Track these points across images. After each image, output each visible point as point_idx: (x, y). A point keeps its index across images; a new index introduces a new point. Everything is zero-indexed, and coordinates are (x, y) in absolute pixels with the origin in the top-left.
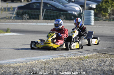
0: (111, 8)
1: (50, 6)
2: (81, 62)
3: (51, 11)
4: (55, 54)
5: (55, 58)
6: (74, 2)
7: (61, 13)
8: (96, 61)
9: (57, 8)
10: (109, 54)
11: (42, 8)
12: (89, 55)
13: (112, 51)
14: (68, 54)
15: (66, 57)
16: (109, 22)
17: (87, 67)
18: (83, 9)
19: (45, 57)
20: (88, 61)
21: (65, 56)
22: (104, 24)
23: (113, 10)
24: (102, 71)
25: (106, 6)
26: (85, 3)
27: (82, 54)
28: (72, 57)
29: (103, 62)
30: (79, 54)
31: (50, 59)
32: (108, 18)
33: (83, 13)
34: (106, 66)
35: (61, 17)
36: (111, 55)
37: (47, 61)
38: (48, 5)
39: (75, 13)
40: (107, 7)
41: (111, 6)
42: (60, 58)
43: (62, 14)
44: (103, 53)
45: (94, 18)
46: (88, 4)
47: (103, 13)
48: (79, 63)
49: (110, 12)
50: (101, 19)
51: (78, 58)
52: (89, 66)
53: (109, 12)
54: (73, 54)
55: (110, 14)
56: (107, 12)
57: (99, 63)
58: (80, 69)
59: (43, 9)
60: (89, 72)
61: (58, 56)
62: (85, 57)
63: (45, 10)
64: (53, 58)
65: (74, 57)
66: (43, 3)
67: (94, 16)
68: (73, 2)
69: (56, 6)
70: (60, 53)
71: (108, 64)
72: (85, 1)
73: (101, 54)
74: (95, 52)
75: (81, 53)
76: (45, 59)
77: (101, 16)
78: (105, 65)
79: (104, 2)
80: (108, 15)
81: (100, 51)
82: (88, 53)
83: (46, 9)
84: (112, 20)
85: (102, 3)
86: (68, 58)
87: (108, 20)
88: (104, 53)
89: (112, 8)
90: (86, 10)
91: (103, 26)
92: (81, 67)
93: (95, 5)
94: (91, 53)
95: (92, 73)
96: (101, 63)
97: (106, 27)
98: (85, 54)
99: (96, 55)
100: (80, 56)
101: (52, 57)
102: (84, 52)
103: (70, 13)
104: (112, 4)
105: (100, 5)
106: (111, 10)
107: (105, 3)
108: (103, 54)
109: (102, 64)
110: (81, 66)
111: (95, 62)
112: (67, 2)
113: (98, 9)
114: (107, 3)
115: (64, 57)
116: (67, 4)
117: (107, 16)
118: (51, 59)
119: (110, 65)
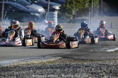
1: (12, 7)
3: (13, 13)
4: (17, 59)
5: (16, 63)
6: (37, 3)
7: (23, 15)
9: (19, 9)
10: (73, 59)
11: (3, 9)
12: (52, 60)
13: (76, 56)
14: (30, 58)
15: (28, 62)
16: (74, 24)
17: (50, 72)
18: (46, 11)
19: (5, 62)
21: (26, 60)
22: (68, 26)
23: (77, 12)
25: (70, 7)
26: (48, 4)
27: (45, 59)
28: (34, 62)
29: (67, 67)
30: (42, 59)
31: (10, 64)
32: (73, 20)
33: (47, 15)
34: (70, 71)
35: (23, 19)
36: (76, 59)
37: (8, 66)
38: (10, 7)
39: (38, 15)
40: (71, 9)
41: (75, 7)
42: (21, 63)
43: (25, 16)
44: (67, 58)
45: (57, 20)
46: (51, 6)
47: (67, 15)
49: (75, 14)
50: (65, 21)
51: (40, 63)
52: (53, 72)
53: (73, 14)
54: (35, 58)
55: (74, 16)
56: (71, 14)
59: (4, 11)
61: (19, 61)
62: (48, 61)
63: (6, 12)
64: (13, 64)
65: (36, 62)
66: (5, 4)
67: (58, 18)
68: (35, 3)
69: (18, 8)
70: (22, 58)
72: (48, 2)
73: (65, 58)
75: (44, 57)
76: (6, 64)
77: (65, 18)
79: (68, 3)
80: (72, 16)
81: (64, 55)
82: (51, 57)
83: (8, 11)
84: (76, 21)
85: (66, 4)
86: (30, 63)
87: (72, 22)
88: (69, 57)
89: (76, 10)
90: (49, 11)
91: (67, 28)
93: (59, 6)
94: (55, 58)
97: (70, 29)
98: (48, 59)
99: (60, 59)
100: (43, 61)
101: (13, 62)
102: (47, 56)
103: (32, 15)
104: (76, 5)
105: (63, 6)
106: (75, 11)
107: (69, 5)
108: (67, 59)
109: (66, 70)
110: (44, 72)
112: (30, 4)
113: (62, 11)
114: (71, 4)
115: (26, 62)
116: (30, 5)
117: (71, 18)
118: (12, 64)
119: (75, 70)
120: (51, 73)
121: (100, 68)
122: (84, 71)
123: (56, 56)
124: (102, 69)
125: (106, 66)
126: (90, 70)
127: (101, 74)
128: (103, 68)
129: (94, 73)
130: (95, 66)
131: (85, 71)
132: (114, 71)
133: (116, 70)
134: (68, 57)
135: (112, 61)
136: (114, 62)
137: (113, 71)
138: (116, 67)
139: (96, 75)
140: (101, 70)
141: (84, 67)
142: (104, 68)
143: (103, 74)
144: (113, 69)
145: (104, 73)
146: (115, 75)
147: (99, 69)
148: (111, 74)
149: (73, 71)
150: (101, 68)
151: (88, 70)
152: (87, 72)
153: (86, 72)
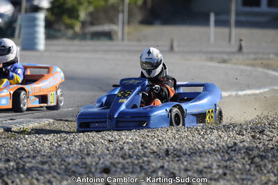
0: (86, 9)
2: (11, 144)
8: (47, 140)
12: (31, 125)
16: (83, 43)
17: (27, 154)
20: (29, 139)
23: (91, 14)
24: (62, 164)
25: (75, 2)
29: (66, 142)
30: (7, 124)
33: (19, 21)
34: (72, 152)
40: (78, 5)
44: (66, 121)
45: (45, 33)
48: (6, 145)
49: (86, 19)
51: (3, 133)
52: (32, 152)
55: (84, 24)
56: (77, 17)
57: (56, 144)
58: (8, 161)
60: (31, 169)
62: (22, 130)
67: (45, 27)
71: (77, 147)
73: (62, 122)
74: (47, 118)
75: (11, 119)
77: (63, 28)
78: (70, 150)
80: (80, 25)
82: (28, 119)
84: (89, 36)
88: (70, 119)
90: (26, 12)
92: (9, 155)
94: (37, 120)
95: (37, 170)
96: (60, 146)
97: (74, 55)
98: (21, 123)
99: (49, 124)
102: (18, 116)
108: (66, 123)
109: (64, 149)
110: (12, 154)
111: (46, 142)
113: (56, 11)
119: (84, 149)
120: (28, 157)
121: (142, 145)
122: (105, 151)
123: (40, 116)
124: (146, 148)
125: (156, 139)
126: (119, 149)
127: (145, 159)
128: (149, 144)
129: (130, 155)
130: (131, 141)
131: (108, 152)
132: (175, 152)
133: (180, 150)
134: (68, 119)
135: (172, 130)
136: (174, 131)
137: (172, 151)
138: (179, 142)
139: (132, 159)
140: (145, 150)
141: (106, 143)
142: (152, 144)
143: (150, 159)
144: (172, 146)
145: (152, 156)
146: (178, 161)
147: (140, 147)
148: (167, 158)
149: (81, 151)
150: (146, 145)
151: (115, 150)
152: (112, 153)
153: (109, 154)
